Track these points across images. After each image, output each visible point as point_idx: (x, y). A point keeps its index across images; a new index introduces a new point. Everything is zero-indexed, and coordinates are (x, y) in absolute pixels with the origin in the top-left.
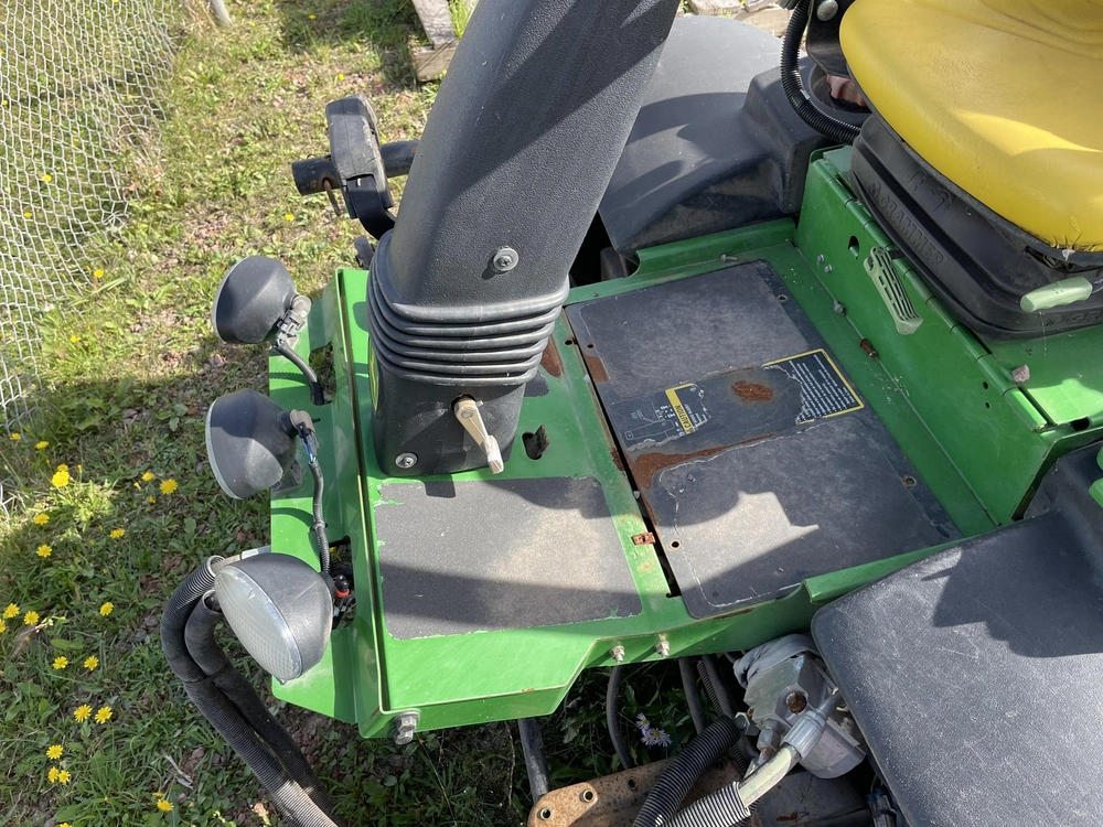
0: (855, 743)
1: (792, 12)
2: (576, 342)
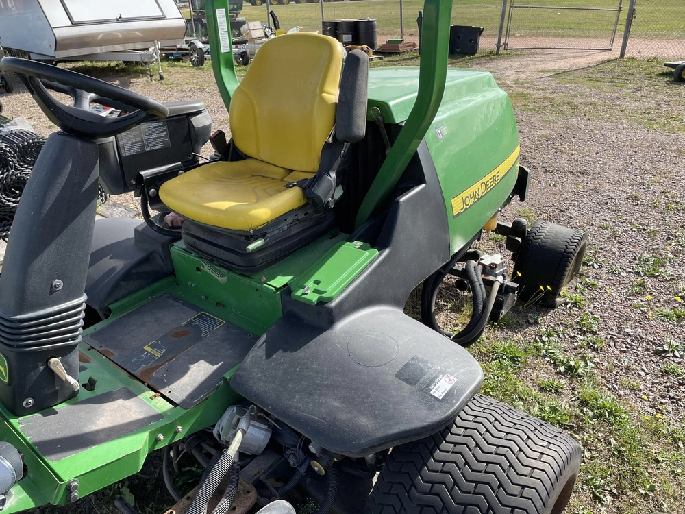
0: (266, 427)
1: (140, 198)
2: (93, 348)
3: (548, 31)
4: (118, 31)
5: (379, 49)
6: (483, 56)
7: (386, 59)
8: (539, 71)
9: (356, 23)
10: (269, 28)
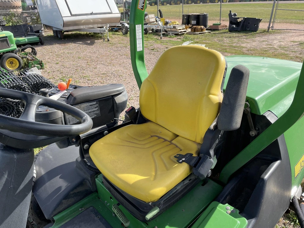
3: (292, 20)
4: (91, 19)
5: (209, 28)
6: (261, 33)
7: (212, 33)
8: (291, 42)
9: (198, 15)
10: (158, 18)
